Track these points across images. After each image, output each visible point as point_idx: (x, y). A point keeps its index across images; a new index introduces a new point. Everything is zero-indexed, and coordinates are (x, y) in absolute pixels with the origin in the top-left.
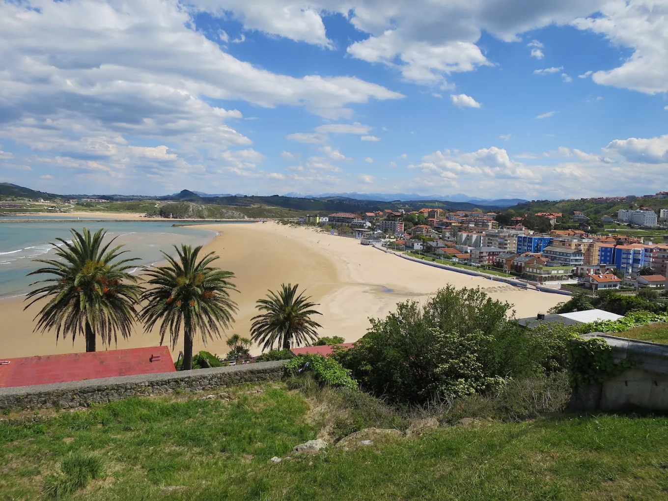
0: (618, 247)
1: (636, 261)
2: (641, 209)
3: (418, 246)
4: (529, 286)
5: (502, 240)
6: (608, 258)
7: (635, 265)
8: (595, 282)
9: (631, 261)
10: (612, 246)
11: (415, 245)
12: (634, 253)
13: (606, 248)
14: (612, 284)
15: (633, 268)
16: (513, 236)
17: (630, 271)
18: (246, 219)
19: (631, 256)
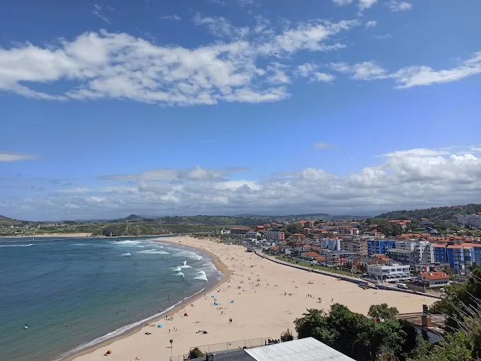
0: (450, 247)
1: (467, 258)
2: (477, 214)
3: (288, 252)
4: (370, 284)
5: (355, 244)
6: (443, 257)
7: (467, 262)
8: (426, 280)
9: (462, 259)
10: (444, 246)
11: (286, 250)
12: (464, 252)
13: (440, 248)
14: (443, 281)
15: (465, 265)
16: (364, 241)
17: (463, 267)
18: (171, 234)
19: (462, 255)
